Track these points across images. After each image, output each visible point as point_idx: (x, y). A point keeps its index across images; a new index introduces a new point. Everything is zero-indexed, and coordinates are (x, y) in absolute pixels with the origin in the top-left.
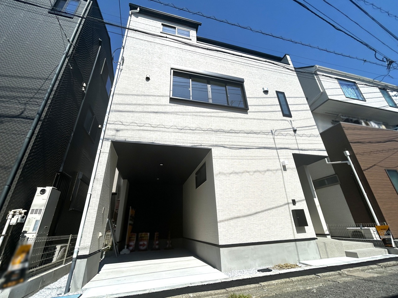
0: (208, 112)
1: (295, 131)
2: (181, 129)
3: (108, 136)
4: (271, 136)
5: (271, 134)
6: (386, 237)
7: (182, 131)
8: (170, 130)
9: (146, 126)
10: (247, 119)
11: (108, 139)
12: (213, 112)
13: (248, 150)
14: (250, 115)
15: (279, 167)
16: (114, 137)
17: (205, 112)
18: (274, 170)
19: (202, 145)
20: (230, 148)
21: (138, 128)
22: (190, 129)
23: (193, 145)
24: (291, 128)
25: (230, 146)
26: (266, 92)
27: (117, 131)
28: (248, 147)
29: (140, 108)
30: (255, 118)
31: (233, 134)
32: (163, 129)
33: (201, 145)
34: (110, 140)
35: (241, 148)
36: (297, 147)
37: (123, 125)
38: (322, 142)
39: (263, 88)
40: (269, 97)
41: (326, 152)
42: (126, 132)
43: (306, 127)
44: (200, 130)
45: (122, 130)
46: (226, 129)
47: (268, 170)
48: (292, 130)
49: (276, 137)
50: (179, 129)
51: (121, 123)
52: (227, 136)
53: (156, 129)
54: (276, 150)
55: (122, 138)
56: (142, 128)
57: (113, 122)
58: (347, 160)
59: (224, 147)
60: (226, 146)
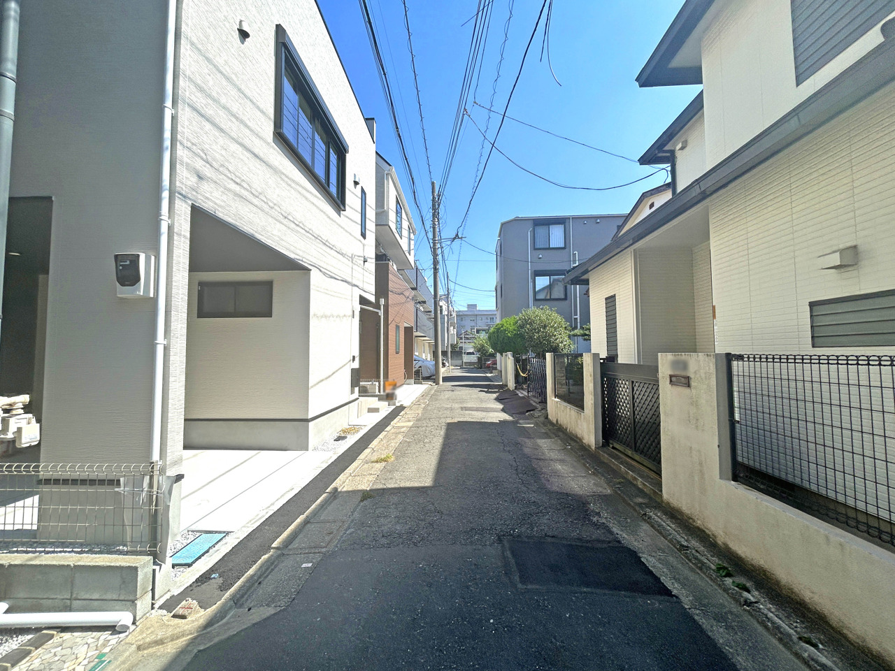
0: (311, 193)
1: (365, 261)
2: (285, 218)
3: (184, 188)
4: (351, 264)
5: (351, 260)
6: (391, 392)
7: (285, 221)
8: (274, 213)
9: (243, 188)
10: (339, 226)
11: (184, 196)
14: (342, 219)
15: (351, 312)
16: (195, 194)
18: (348, 316)
19: (304, 260)
20: (324, 274)
22: (294, 223)
23: (295, 256)
25: (325, 271)
26: (356, 184)
27: (200, 178)
28: (336, 276)
30: (345, 227)
31: (328, 250)
32: (265, 206)
33: (302, 260)
34: (190, 202)
35: (331, 277)
36: (362, 286)
37: (207, 162)
39: (355, 175)
40: (356, 193)
41: (374, 297)
42: (212, 185)
43: (370, 258)
44: (302, 228)
45: (208, 178)
47: (344, 316)
48: (363, 259)
49: (353, 267)
50: (283, 216)
53: (257, 202)
54: (351, 287)
55: (210, 203)
56: (238, 189)
57: (189, 144)
58: (380, 309)
59: (320, 271)
60: (321, 269)
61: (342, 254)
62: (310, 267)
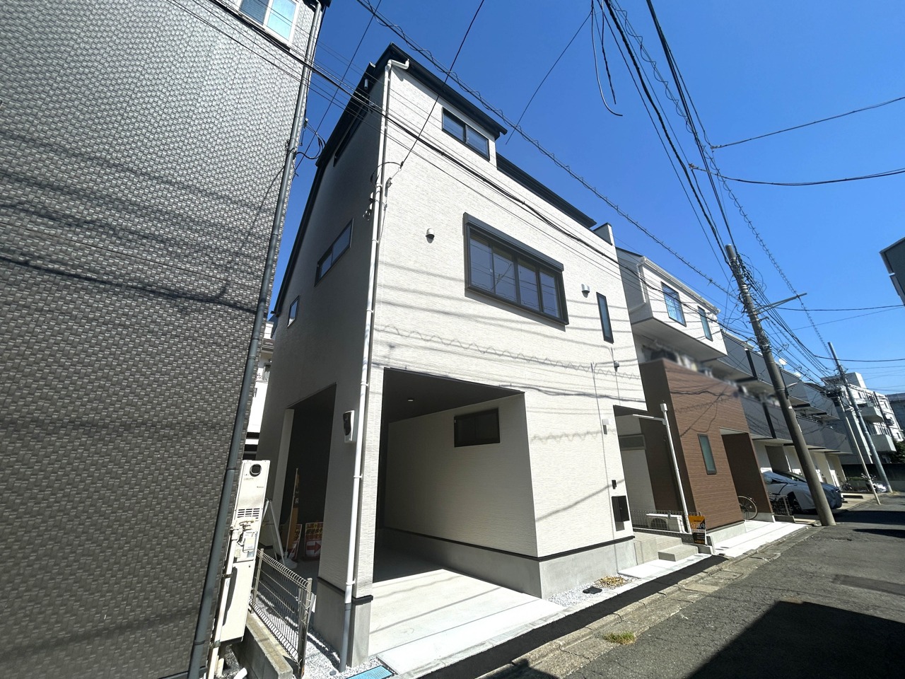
0: (517, 322)
1: (616, 367)
2: (484, 352)
3: (378, 358)
4: (591, 375)
5: (590, 370)
6: (699, 531)
7: (486, 355)
8: (469, 352)
9: (435, 342)
10: (564, 340)
11: (378, 365)
12: (524, 323)
13: (566, 396)
14: (569, 333)
15: (600, 428)
16: (387, 359)
17: (513, 321)
18: (594, 433)
19: (512, 384)
20: (546, 392)
21: (423, 343)
22: (496, 354)
23: (501, 384)
24: (611, 362)
25: (546, 389)
26: (586, 293)
27: (392, 347)
28: (566, 392)
29: (423, 301)
30: (574, 339)
31: (550, 368)
32: (459, 349)
33: (511, 386)
34: (383, 367)
35: (558, 394)
36: (617, 395)
37: (399, 334)
38: (642, 388)
39: (583, 285)
40: (588, 302)
41: (645, 404)
42: (404, 349)
43: (627, 361)
44: (508, 356)
45: (399, 345)
46: (541, 357)
47: (588, 433)
48: (613, 364)
49: (596, 376)
50: (481, 351)
51: (395, 331)
52: (542, 371)
53: (449, 348)
54: (595, 399)
55: (401, 363)
56: (428, 344)
57: (383, 328)
58: (663, 417)
59: (539, 390)
60: (540, 388)
61: (573, 367)
62: (522, 390)
